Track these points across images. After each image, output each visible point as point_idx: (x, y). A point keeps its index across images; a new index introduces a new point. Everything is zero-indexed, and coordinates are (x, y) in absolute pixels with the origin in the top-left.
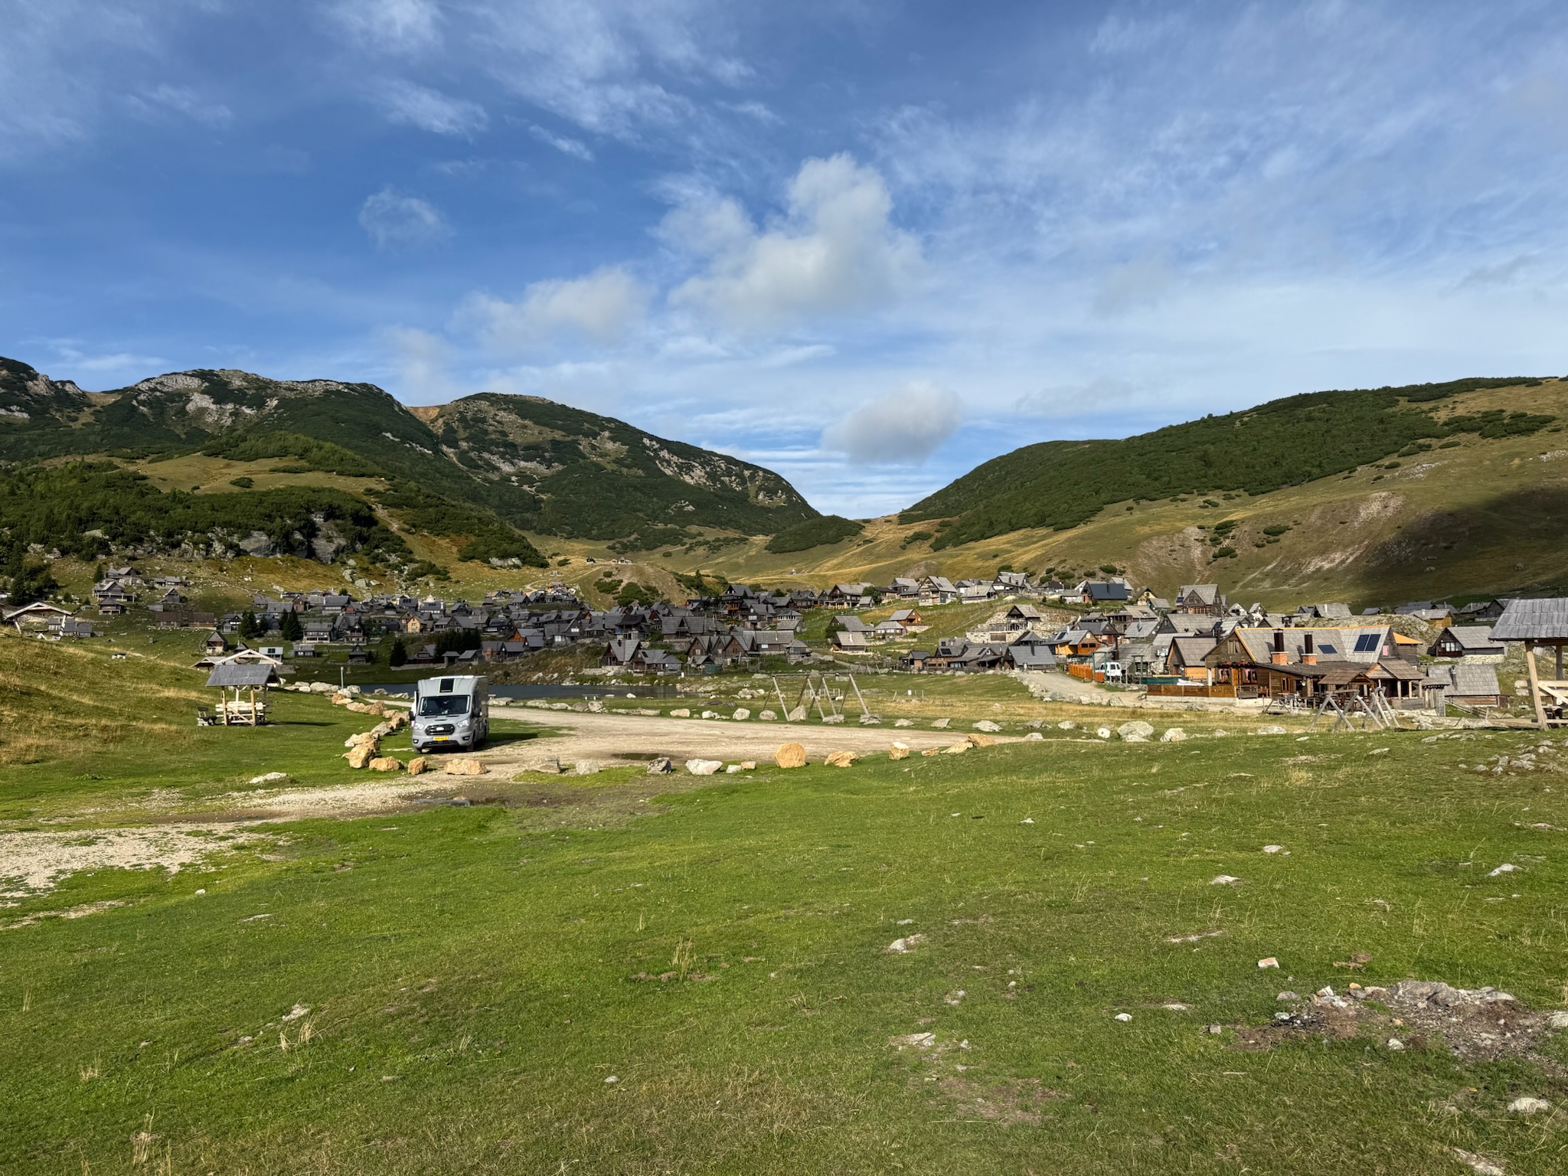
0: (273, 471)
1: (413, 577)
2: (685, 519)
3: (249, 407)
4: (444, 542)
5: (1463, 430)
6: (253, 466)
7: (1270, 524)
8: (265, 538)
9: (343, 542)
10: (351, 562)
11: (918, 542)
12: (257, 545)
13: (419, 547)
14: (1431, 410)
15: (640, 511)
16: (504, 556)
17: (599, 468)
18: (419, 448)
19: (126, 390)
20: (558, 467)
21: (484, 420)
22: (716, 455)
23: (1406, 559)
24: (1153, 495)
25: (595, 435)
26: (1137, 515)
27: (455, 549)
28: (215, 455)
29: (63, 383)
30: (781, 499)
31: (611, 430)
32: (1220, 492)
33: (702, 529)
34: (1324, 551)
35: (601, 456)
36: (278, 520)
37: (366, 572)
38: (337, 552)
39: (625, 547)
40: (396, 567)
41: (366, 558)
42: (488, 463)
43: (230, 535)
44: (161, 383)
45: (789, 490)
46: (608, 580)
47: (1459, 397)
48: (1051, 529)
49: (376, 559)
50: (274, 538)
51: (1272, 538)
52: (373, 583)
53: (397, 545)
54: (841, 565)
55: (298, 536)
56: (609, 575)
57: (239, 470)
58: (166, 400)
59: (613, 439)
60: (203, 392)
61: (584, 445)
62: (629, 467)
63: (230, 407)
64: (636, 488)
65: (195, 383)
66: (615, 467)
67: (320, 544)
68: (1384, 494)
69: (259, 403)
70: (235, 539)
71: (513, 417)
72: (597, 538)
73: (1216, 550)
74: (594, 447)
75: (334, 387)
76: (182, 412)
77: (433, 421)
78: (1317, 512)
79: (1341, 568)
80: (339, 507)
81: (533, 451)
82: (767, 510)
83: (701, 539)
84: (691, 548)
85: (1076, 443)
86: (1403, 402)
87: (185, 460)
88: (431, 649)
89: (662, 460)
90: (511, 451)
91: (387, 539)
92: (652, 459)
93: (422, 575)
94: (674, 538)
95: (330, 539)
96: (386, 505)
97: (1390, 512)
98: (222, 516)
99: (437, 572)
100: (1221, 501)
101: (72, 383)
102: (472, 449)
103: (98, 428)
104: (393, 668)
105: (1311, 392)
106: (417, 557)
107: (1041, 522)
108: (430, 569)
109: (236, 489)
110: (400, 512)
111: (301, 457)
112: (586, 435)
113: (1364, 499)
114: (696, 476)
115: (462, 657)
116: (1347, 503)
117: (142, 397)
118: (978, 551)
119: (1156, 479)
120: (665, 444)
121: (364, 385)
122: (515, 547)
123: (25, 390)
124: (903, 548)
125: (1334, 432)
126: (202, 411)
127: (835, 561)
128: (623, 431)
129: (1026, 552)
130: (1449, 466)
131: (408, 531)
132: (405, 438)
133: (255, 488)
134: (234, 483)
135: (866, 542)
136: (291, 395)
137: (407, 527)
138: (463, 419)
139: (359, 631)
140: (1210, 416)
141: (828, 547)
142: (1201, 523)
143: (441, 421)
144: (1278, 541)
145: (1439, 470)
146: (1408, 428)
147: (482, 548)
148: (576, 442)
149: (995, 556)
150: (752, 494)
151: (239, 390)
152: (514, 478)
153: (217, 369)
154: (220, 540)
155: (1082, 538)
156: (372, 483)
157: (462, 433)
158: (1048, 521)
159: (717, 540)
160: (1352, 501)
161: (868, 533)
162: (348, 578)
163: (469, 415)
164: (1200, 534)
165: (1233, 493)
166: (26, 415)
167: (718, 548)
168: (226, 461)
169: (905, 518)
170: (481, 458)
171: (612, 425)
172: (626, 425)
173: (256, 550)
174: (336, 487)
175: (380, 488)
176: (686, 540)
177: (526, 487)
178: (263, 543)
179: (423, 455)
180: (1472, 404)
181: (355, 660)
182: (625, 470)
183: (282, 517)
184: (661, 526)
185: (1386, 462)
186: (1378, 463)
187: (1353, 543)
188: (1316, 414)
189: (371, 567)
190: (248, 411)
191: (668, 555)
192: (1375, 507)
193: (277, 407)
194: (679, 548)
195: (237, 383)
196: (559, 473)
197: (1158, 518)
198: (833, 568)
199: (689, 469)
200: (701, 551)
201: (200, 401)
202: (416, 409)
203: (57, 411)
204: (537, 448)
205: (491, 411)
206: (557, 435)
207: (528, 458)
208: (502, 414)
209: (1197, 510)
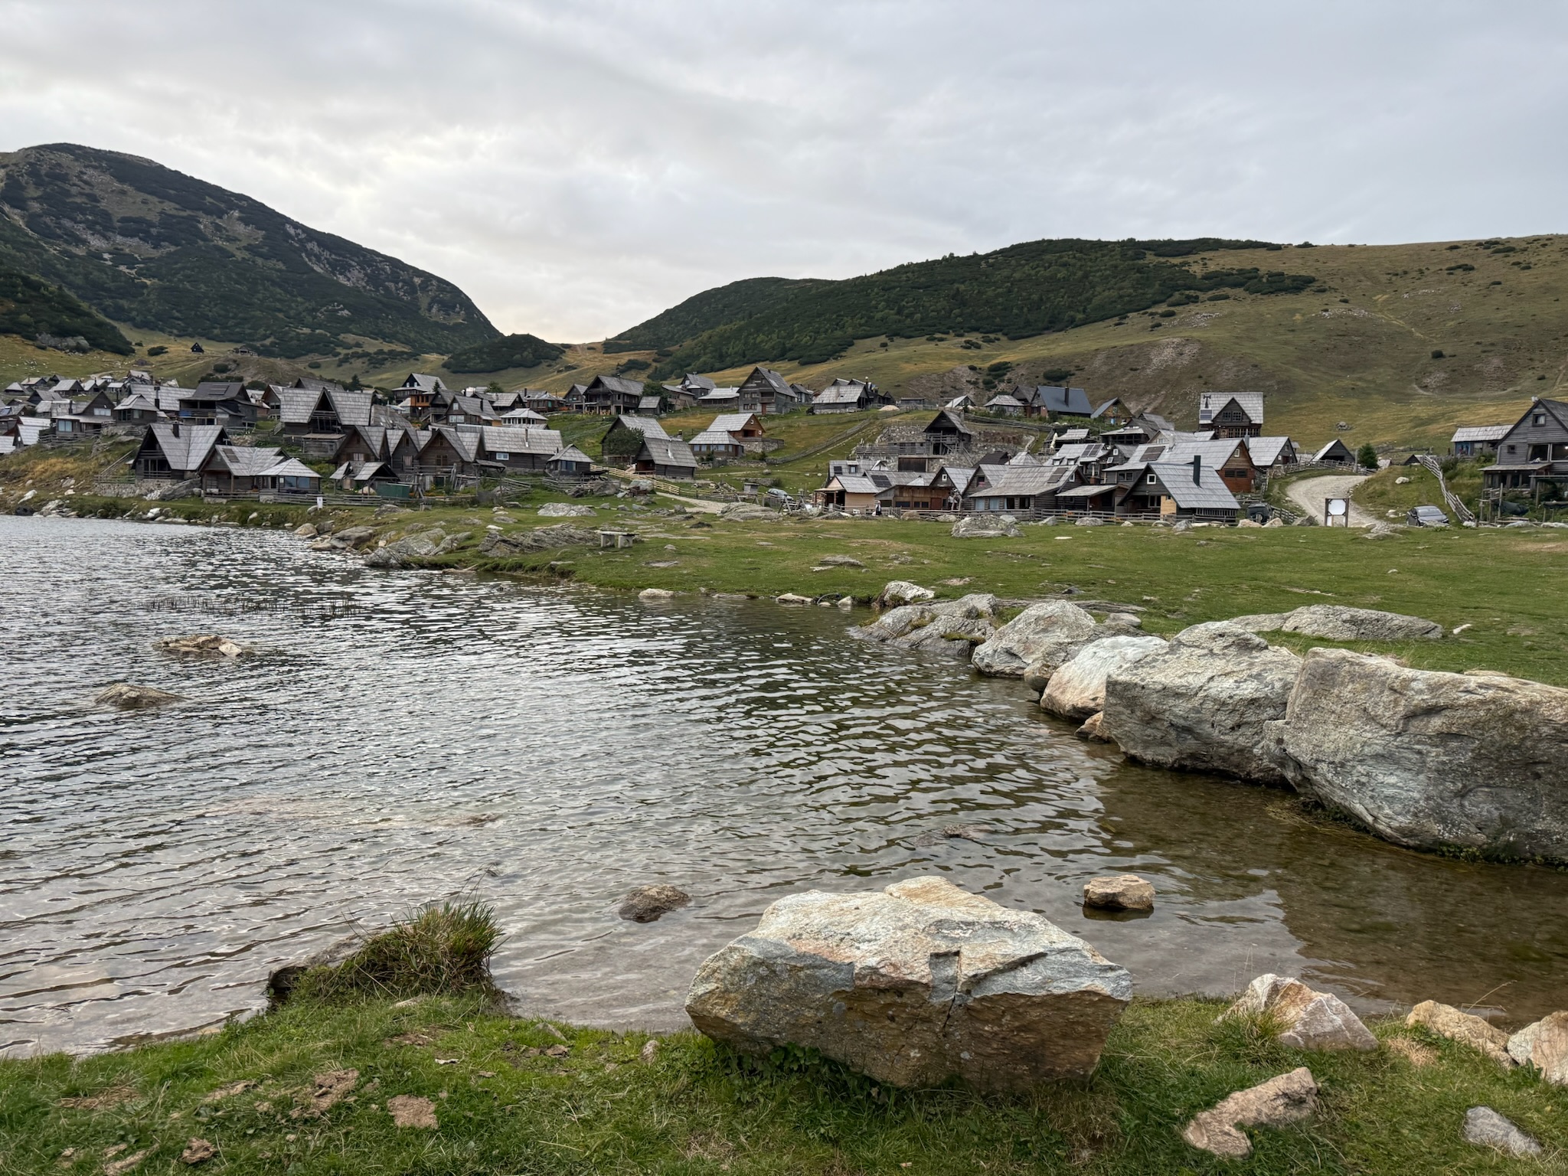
2: (345, 325)
5: (1225, 285)
14: (1182, 265)
15: (280, 311)
17: (225, 254)
20: (168, 247)
21: (64, 178)
22: (379, 255)
24: (909, 332)
25: (220, 214)
26: (894, 353)
30: (457, 316)
31: (241, 209)
32: (979, 334)
33: (361, 339)
35: (229, 239)
42: (69, 232)
45: (468, 305)
47: (1207, 255)
51: (1053, 383)
56: (223, 369)
59: (245, 222)
61: (205, 223)
62: (266, 257)
64: (274, 283)
66: (246, 255)
68: (1175, 341)
71: (107, 178)
74: (218, 228)
78: (1101, 357)
81: (134, 225)
82: (444, 327)
83: (359, 350)
84: (347, 362)
86: (1150, 255)
89: (309, 254)
90: (103, 224)
92: (296, 251)
94: (325, 347)
97: (1185, 360)
100: (981, 342)
102: (47, 213)
105: (1054, 238)
107: (781, 356)
112: (208, 212)
113: (1154, 345)
114: (352, 279)
116: (1136, 349)
119: (908, 314)
120: (312, 235)
127: (533, 386)
128: (259, 214)
138: (34, 173)
140: (952, 256)
141: (521, 372)
145: (1221, 319)
146: (1169, 280)
148: (195, 220)
150: (424, 306)
152: (106, 256)
155: (842, 371)
157: (32, 192)
158: (789, 352)
159: (381, 352)
160: (1140, 346)
163: (44, 169)
164: (973, 375)
165: (992, 336)
167: (382, 362)
169: (610, 346)
170: (60, 226)
171: (245, 205)
172: (262, 205)
176: (339, 350)
177: (122, 268)
180: (1222, 262)
182: (259, 261)
184: (306, 331)
186: (1149, 311)
187: (1147, 394)
192: (1168, 353)
194: (330, 359)
196: (170, 254)
197: (923, 357)
199: (345, 268)
204: (139, 221)
205: (77, 167)
206: (169, 207)
207: (125, 233)
208: (90, 171)
209: (959, 350)
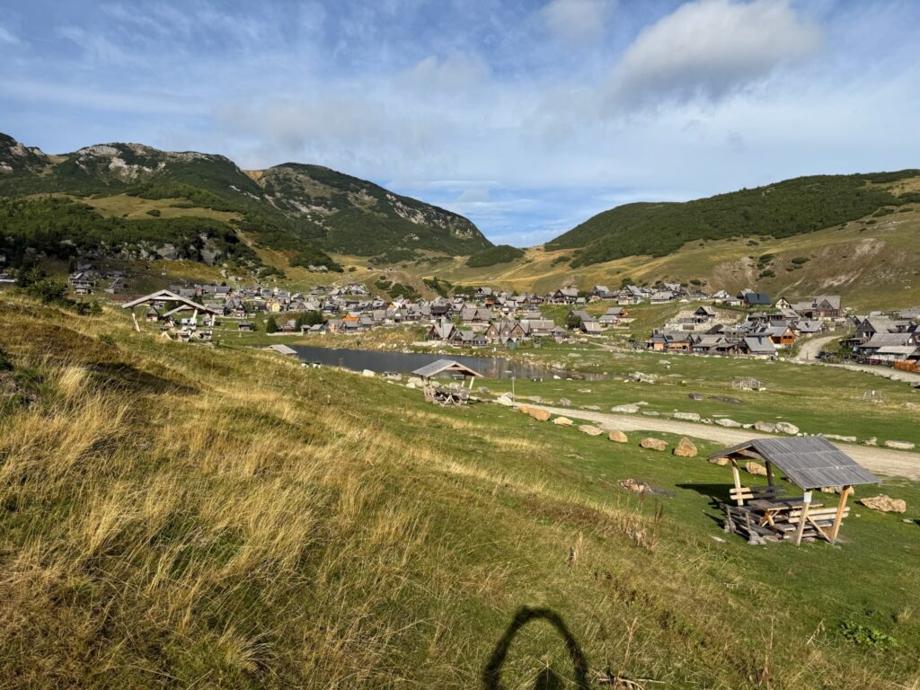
0: (171, 206)
1: (263, 275)
2: (414, 245)
3: (148, 167)
4: (280, 255)
5: (912, 201)
6: (159, 203)
7: (796, 257)
8: (172, 248)
9: (220, 253)
10: (225, 265)
11: (562, 263)
12: (168, 253)
13: (267, 256)
14: (888, 189)
15: (386, 239)
16: (317, 264)
17: (361, 212)
18: (252, 196)
19: (71, 154)
20: (335, 210)
21: (290, 180)
22: (430, 206)
23: (890, 280)
24: (716, 237)
25: (357, 191)
26: (707, 249)
27: (287, 259)
28: (135, 195)
29: (33, 149)
30: (469, 235)
31: (367, 188)
32: (756, 236)
33: (424, 251)
34: (833, 274)
35: (362, 204)
36: (180, 237)
37: (234, 271)
38: (216, 258)
39: (379, 260)
40: (252, 269)
41: (234, 263)
42: (293, 206)
43: (151, 246)
44: (93, 151)
45: (474, 229)
46: (383, 281)
47: (906, 181)
48: (651, 257)
49: (240, 263)
50: (178, 248)
51: (797, 265)
52: (239, 279)
53: (251, 255)
54: (513, 276)
55: (192, 248)
56: (383, 278)
57: (150, 205)
58: (96, 161)
59: (369, 194)
60: (119, 157)
61: (351, 197)
62: (378, 212)
63: (136, 167)
64: (383, 225)
65: (114, 151)
66: (370, 211)
67: (205, 253)
68: (871, 240)
69: (154, 165)
70: (154, 248)
71: (308, 178)
72: (361, 255)
73: (761, 272)
74: (357, 199)
75: (199, 157)
76: (107, 169)
77: (259, 180)
78: (827, 249)
79: (845, 285)
80: (216, 230)
81: (320, 201)
82: (462, 241)
83: (424, 257)
84: (419, 263)
85: (654, 204)
86: (868, 183)
87: (115, 198)
88: (292, 323)
89: (398, 208)
90: (307, 201)
91: (246, 252)
92: (392, 207)
93: (268, 275)
94: (409, 256)
95: (211, 250)
96: (244, 230)
97: (876, 251)
98: (145, 233)
99: (278, 273)
100: (758, 241)
101: (38, 149)
102: (283, 197)
103: (56, 177)
104: (269, 334)
105: (808, 175)
106: (264, 263)
107: (643, 252)
108: (273, 271)
109: (151, 217)
110: (252, 234)
111: (188, 198)
112: (352, 191)
113: (859, 243)
114: (418, 219)
115: (313, 328)
116: (847, 245)
117: (81, 159)
118: (607, 268)
119: (716, 227)
120: (399, 198)
121: (218, 156)
122: (323, 259)
123: (9, 152)
124: (553, 266)
125: (828, 200)
126: (119, 169)
127: (509, 273)
128: (374, 189)
129: (639, 270)
130: (910, 223)
131: (258, 247)
132: (244, 189)
133: (162, 217)
134: (148, 213)
135: (528, 262)
136: (174, 160)
137: (256, 244)
138: (277, 179)
139: (242, 309)
140: (745, 189)
141: (504, 264)
142: (750, 255)
143: (264, 179)
144: (801, 267)
145: (903, 225)
146: (877, 199)
147: (304, 259)
148: (346, 195)
149: (618, 273)
150: (452, 230)
151: (141, 156)
152: (309, 216)
153: (127, 143)
154: (146, 249)
155: (676, 262)
156: (234, 216)
157: (277, 188)
158: (648, 251)
159: (435, 258)
160: (850, 243)
161: (528, 256)
162: (224, 275)
163: (281, 176)
164: (750, 262)
165: (766, 237)
166: (10, 168)
167: (435, 263)
168: (141, 199)
169: (549, 247)
170: (289, 203)
171: (368, 185)
172: (376, 185)
173: (167, 256)
174: (213, 217)
175: (239, 219)
176: (415, 258)
177: (316, 222)
178: (172, 252)
179: (255, 200)
180: (914, 185)
181: (243, 328)
182: (376, 214)
183: (182, 235)
184: (399, 249)
185: (867, 219)
186: (860, 220)
187: (852, 270)
188: (814, 189)
189: (237, 269)
190: (147, 170)
191: (405, 266)
192: (866, 248)
193: (165, 168)
194: (411, 262)
195: (140, 152)
196: (336, 214)
197: (722, 252)
198: (510, 277)
199: (414, 214)
200: (425, 265)
201: (117, 163)
202: (249, 171)
203: (30, 166)
204: (322, 198)
205: (295, 174)
206: (335, 191)
207: (317, 204)
208: (301, 176)
209: (746, 247)
